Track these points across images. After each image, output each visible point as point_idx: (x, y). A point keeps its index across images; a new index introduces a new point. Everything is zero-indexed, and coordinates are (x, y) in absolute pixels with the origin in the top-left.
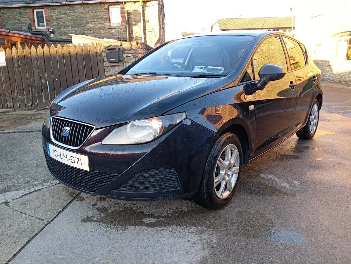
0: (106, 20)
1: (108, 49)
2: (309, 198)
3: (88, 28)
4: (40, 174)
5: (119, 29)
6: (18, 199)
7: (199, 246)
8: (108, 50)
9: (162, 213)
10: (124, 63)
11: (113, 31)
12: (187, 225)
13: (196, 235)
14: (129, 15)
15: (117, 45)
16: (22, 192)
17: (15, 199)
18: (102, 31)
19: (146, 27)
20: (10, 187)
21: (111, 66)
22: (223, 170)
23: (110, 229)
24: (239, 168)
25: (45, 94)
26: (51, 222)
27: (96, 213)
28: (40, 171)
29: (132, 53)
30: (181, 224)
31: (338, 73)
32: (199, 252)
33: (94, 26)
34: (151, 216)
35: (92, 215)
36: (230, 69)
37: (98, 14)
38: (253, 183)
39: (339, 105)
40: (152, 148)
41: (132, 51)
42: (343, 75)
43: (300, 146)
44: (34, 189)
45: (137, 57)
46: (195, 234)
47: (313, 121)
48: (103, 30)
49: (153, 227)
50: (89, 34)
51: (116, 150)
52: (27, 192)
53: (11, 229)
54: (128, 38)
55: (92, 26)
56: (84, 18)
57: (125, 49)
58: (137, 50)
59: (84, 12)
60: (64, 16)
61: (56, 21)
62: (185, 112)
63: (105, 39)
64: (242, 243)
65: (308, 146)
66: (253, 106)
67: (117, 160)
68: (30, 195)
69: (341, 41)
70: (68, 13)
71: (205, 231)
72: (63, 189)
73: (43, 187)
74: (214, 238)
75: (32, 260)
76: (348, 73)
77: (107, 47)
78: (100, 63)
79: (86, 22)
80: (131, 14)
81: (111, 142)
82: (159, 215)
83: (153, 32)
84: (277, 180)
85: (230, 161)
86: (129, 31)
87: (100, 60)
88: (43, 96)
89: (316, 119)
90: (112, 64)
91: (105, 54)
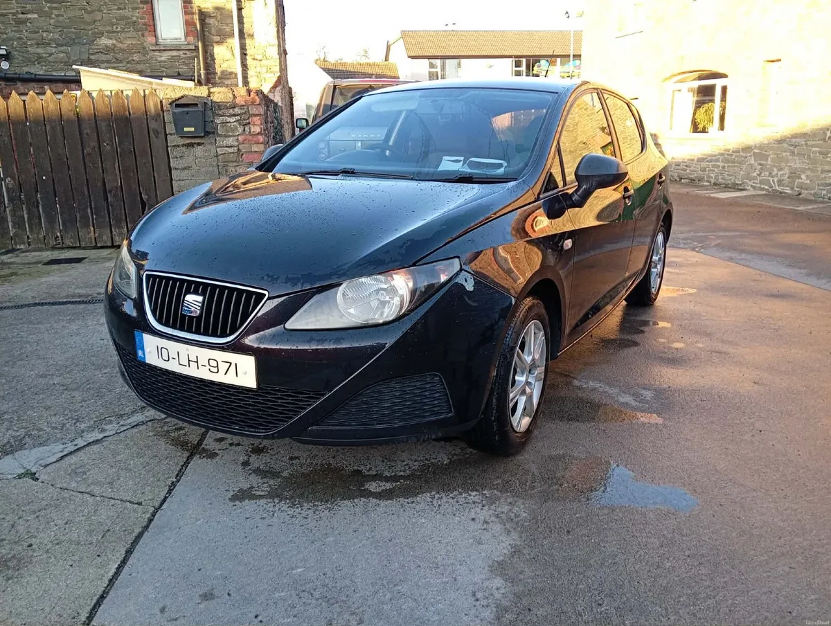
0: (146, 30)
1: (178, 104)
2: (679, 422)
3: (100, 47)
4: (82, 406)
5: (179, 52)
6: (58, 465)
7: (497, 528)
8: (177, 106)
9: (399, 470)
10: (217, 139)
11: (165, 56)
12: (460, 490)
13: (483, 506)
14: (205, 18)
15: (199, 95)
16: (57, 449)
17: (49, 465)
18: (136, 57)
19: (246, 50)
20: (21, 440)
21: (183, 145)
22: (523, 374)
23: (302, 509)
24: (544, 368)
25: (15, 213)
26: (164, 507)
27: (255, 480)
28: (79, 399)
29: (235, 115)
30: (445, 488)
31: (677, 160)
32: (501, 538)
33: (115, 42)
34: (378, 477)
35: (249, 486)
36: (520, 163)
37: (126, 13)
38: (563, 399)
39: (689, 232)
40: (401, 334)
41: (236, 110)
42: (686, 166)
43: (634, 320)
44: (85, 441)
45: (249, 123)
46: (480, 506)
47: (656, 267)
48: (139, 52)
49: (392, 499)
50: (103, 62)
51: (322, 341)
52: (72, 448)
53: (74, 529)
54: (202, 74)
55: (109, 42)
56: (88, 24)
57: (219, 106)
58: (248, 108)
59: (89, 9)
60: (36, 16)
61: (14, 29)
62: (458, 257)
63: (166, 81)
64: (577, 515)
65: (648, 319)
66: (570, 240)
67: (324, 362)
68: (80, 453)
69: (680, 91)
70: (47, 9)
71: (499, 498)
72: (155, 435)
73: (106, 435)
74: (522, 510)
75: (157, 587)
76: (697, 161)
77: (176, 100)
78: (157, 137)
79: (94, 33)
80: (210, 17)
81: (307, 324)
82: (394, 474)
83: (264, 62)
84: (610, 391)
85: (534, 356)
86: (205, 59)
87: (157, 132)
88: (9, 219)
89: (661, 263)
90: (188, 141)
91: (171, 116)
